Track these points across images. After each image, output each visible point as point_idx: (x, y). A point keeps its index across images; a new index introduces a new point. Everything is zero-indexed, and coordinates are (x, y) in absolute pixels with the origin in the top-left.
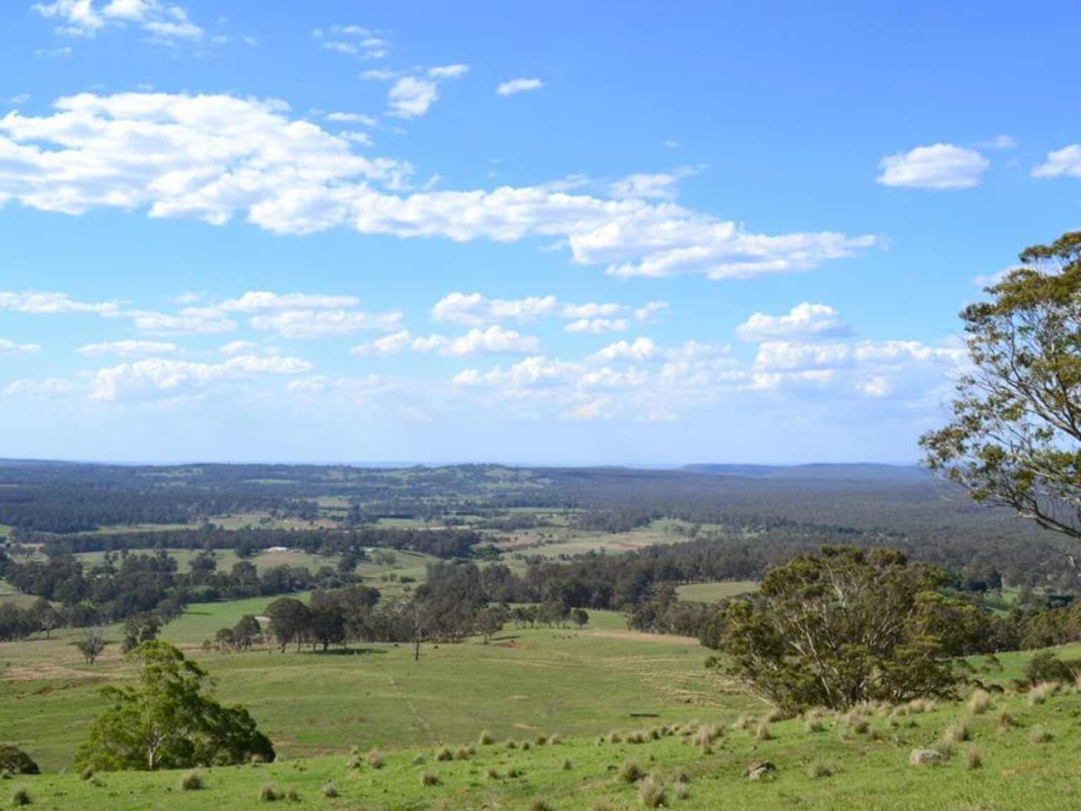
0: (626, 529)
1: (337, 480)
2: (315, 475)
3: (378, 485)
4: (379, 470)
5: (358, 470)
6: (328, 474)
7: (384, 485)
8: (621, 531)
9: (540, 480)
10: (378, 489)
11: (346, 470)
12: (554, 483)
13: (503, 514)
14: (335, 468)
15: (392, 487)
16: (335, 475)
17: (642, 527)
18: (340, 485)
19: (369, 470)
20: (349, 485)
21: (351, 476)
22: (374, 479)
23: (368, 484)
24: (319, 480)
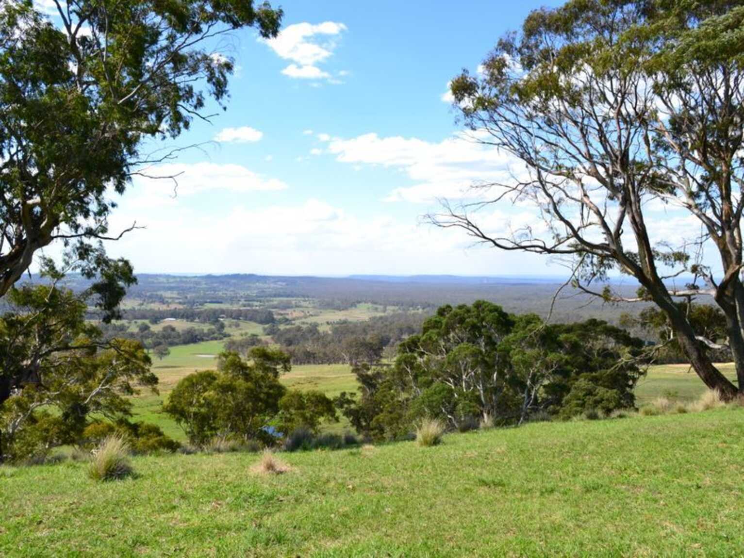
0: (345, 309)
1: (163, 283)
2: (150, 280)
3: (188, 285)
4: (186, 277)
5: (174, 277)
6: (157, 279)
7: (192, 285)
8: (343, 310)
9: (279, 283)
10: (190, 288)
11: (168, 277)
12: (287, 285)
13: (271, 301)
14: (160, 276)
15: (198, 286)
16: (161, 279)
17: (353, 308)
18: (167, 285)
19: (180, 277)
20: (172, 285)
21: (171, 280)
22: (184, 282)
23: (183, 285)
24: (153, 283)
